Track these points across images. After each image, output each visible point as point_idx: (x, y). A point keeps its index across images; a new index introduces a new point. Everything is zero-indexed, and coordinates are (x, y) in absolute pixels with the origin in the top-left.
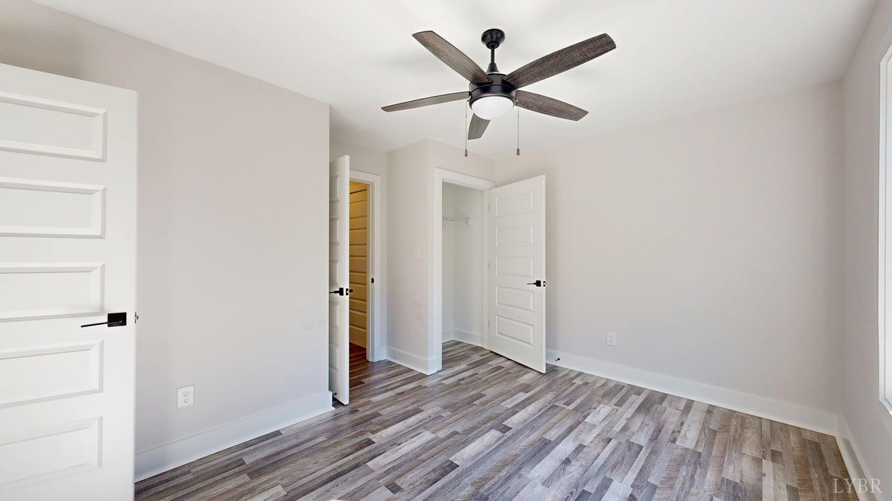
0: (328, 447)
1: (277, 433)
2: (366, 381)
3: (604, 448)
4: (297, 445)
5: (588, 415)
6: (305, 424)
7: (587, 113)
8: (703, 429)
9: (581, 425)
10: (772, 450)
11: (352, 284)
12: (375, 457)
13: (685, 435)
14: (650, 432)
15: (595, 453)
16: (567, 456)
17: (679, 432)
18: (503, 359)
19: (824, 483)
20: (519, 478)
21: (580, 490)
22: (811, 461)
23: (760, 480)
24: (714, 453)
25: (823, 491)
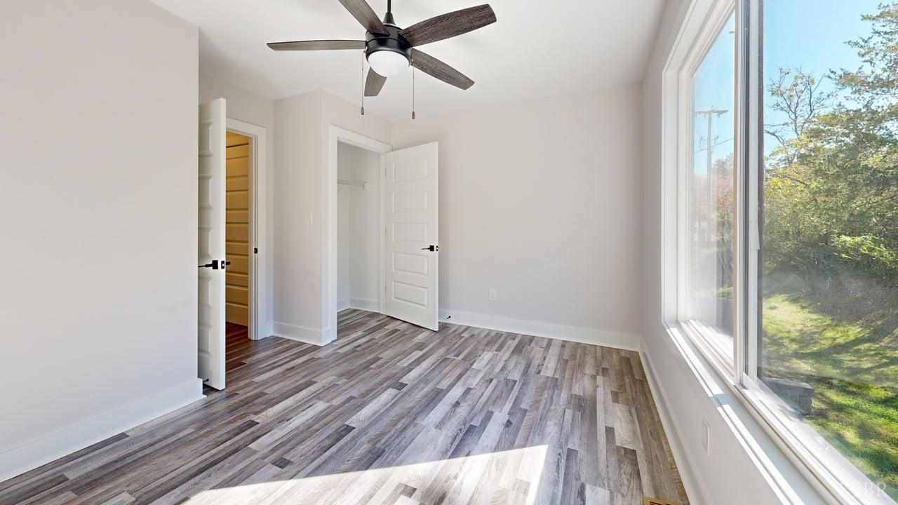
0: (196, 438)
1: (123, 436)
2: (247, 361)
3: (487, 388)
4: (151, 445)
5: (475, 362)
6: (163, 419)
7: (473, 83)
8: (559, 360)
9: (468, 372)
10: (603, 368)
11: (228, 256)
12: (258, 437)
13: (547, 367)
14: (523, 368)
15: (480, 393)
16: (456, 400)
17: (543, 365)
18: (399, 322)
19: (632, 385)
20: (414, 426)
21: (467, 426)
22: (625, 371)
23: (595, 391)
24: (566, 377)
25: (632, 391)
